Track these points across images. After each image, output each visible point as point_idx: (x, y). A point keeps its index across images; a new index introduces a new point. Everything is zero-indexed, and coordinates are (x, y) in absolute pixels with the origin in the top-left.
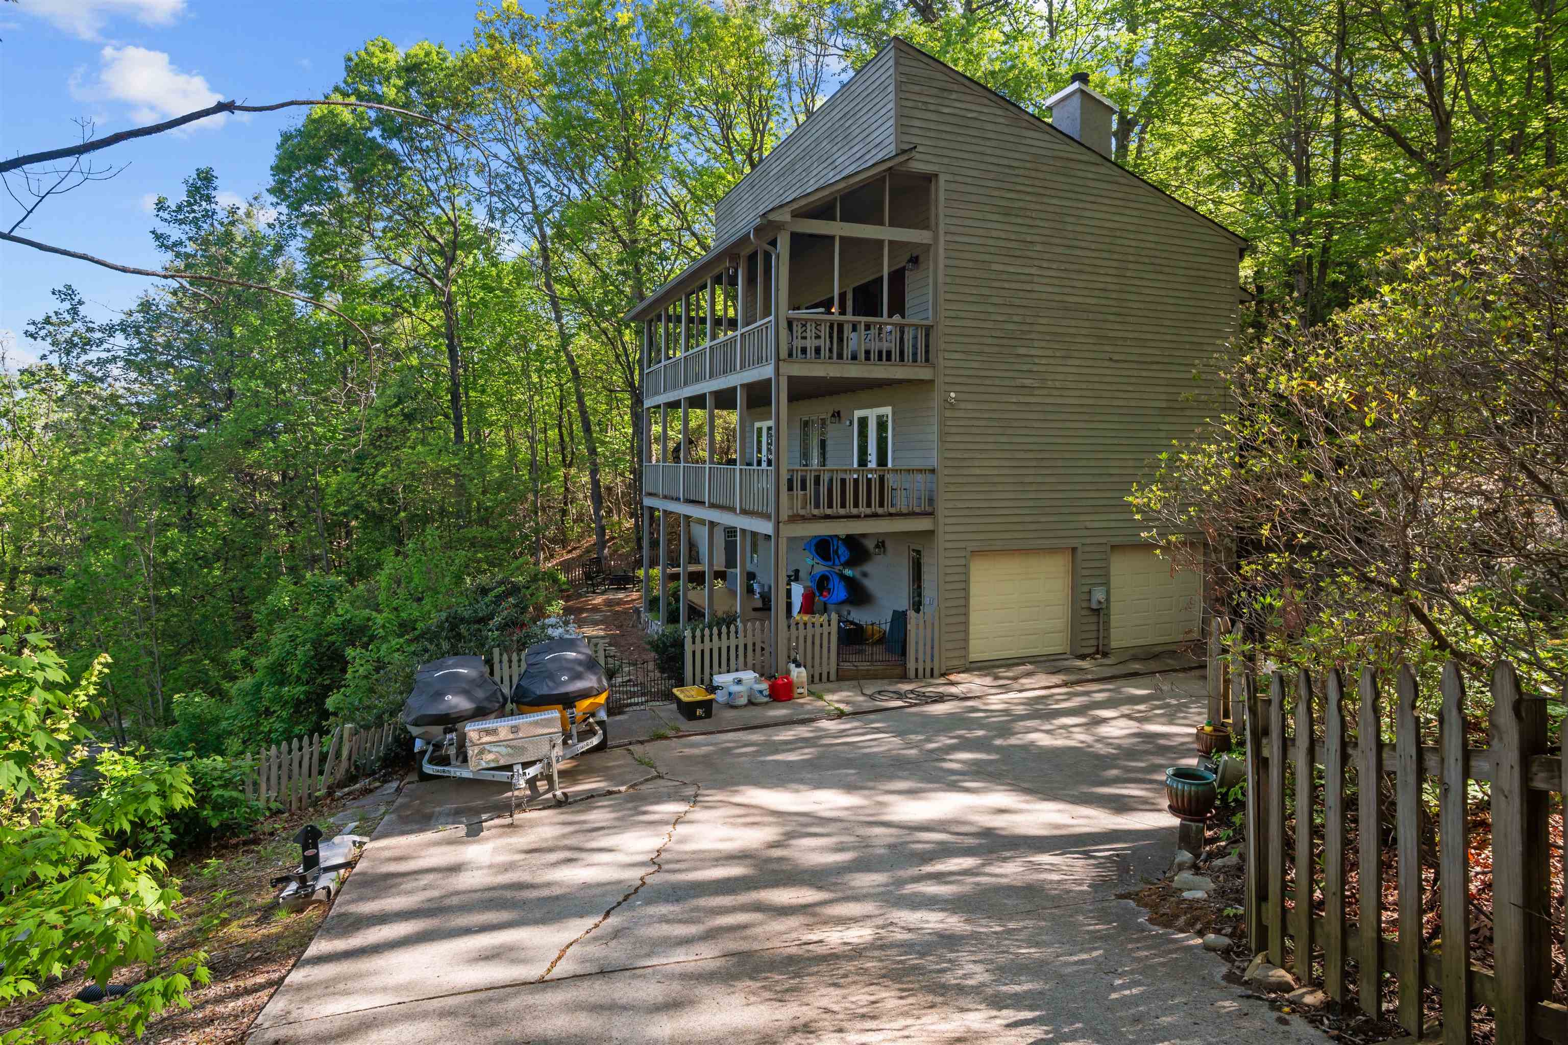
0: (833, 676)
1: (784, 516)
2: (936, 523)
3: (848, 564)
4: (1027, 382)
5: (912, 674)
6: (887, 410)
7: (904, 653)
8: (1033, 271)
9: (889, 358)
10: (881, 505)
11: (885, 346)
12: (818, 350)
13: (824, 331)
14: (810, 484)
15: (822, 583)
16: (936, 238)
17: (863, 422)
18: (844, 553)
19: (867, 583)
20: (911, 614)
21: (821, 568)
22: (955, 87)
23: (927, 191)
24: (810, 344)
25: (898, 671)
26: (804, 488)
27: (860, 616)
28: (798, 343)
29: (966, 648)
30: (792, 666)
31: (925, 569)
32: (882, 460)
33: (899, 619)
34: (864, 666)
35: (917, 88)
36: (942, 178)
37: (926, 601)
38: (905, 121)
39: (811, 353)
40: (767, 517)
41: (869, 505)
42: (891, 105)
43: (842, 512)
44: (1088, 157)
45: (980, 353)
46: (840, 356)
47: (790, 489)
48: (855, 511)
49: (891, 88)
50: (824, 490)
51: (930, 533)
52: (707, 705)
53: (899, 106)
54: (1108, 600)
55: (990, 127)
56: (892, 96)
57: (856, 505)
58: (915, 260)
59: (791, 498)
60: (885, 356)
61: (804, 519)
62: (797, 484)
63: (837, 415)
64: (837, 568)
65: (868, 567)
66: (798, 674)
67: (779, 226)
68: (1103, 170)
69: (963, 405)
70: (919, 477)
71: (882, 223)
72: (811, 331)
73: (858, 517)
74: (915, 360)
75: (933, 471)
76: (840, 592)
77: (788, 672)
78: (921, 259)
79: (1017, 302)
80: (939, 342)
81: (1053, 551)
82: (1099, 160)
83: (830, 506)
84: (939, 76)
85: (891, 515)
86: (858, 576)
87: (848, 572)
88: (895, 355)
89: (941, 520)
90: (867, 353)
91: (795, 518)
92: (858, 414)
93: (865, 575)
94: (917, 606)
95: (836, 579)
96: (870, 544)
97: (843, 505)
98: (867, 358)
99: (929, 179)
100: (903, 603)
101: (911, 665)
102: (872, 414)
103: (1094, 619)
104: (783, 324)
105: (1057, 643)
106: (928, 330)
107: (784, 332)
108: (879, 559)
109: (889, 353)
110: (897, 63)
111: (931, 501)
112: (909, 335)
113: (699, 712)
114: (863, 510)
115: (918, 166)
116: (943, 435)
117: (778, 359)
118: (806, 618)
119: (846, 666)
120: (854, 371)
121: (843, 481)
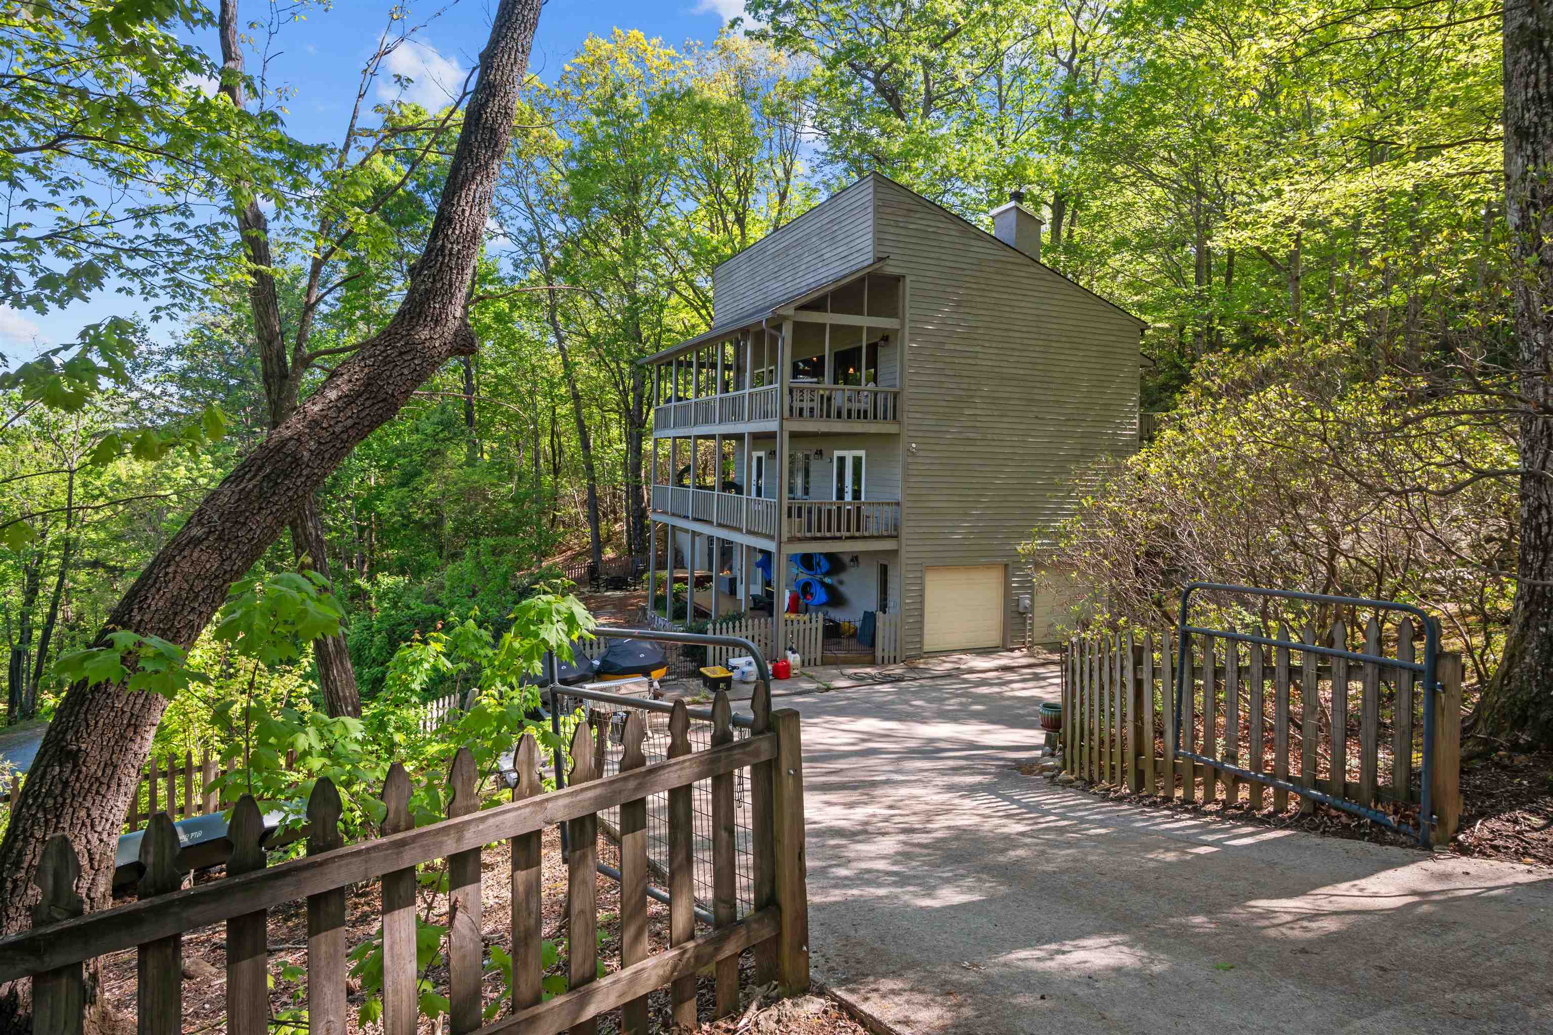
0: (819, 661)
1: (784, 538)
2: (900, 545)
3: (828, 574)
4: (972, 435)
5: (879, 660)
6: (862, 453)
7: (873, 644)
8: (978, 349)
9: (865, 417)
10: (858, 530)
11: (863, 406)
12: (812, 410)
13: (817, 398)
14: (805, 514)
15: (806, 588)
16: (903, 325)
17: (842, 460)
18: (825, 565)
19: (843, 589)
20: (880, 614)
21: (804, 576)
22: (919, 208)
23: (897, 287)
24: (806, 405)
25: (869, 658)
26: (800, 516)
27: (838, 615)
28: (797, 405)
29: (921, 642)
30: (789, 653)
31: (890, 578)
32: (857, 495)
33: (870, 618)
34: (841, 655)
35: (889, 210)
36: (908, 280)
37: (891, 604)
38: (881, 236)
39: (806, 413)
40: (770, 537)
41: (848, 530)
42: (870, 222)
43: (828, 535)
44: (1021, 260)
45: (934, 413)
46: (828, 416)
47: (790, 516)
48: (838, 534)
49: (870, 210)
50: (815, 518)
51: (895, 553)
52: (728, 681)
53: (876, 224)
54: (1032, 606)
55: (946, 238)
56: (871, 216)
57: (839, 530)
58: (886, 339)
59: (790, 525)
60: (863, 415)
61: (800, 540)
62: (795, 512)
63: (819, 453)
64: (818, 577)
65: (843, 576)
66: (794, 659)
67: (785, 318)
68: (1032, 270)
69: (921, 453)
70: (886, 508)
71: (861, 314)
72: (807, 396)
73: (840, 538)
74: (885, 418)
75: (898, 504)
76: (821, 595)
77: (786, 657)
78: (891, 338)
79: (964, 373)
80: (905, 404)
81: (989, 566)
82: (1030, 262)
83: (819, 530)
84: (908, 200)
85: (865, 537)
86: (836, 584)
87: (828, 580)
88: (870, 414)
89: (904, 542)
90: (849, 411)
91: (791, 540)
92: (837, 453)
93: (841, 582)
94: (883, 608)
95: (818, 587)
96: (846, 559)
97: (829, 530)
98: (849, 416)
99: (898, 279)
100: (872, 605)
101: (879, 654)
102: (849, 455)
103: (1018, 620)
104: (786, 391)
105: (993, 637)
106: (895, 396)
107: (787, 399)
108: (853, 570)
109: (865, 412)
110: (875, 191)
111: (896, 527)
112: (880, 398)
113: (722, 685)
114: (844, 533)
115: (891, 269)
116: (906, 476)
117: (782, 418)
118: (793, 616)
119: (828, 654)
120: (837, 426)
121: (829, 511)
